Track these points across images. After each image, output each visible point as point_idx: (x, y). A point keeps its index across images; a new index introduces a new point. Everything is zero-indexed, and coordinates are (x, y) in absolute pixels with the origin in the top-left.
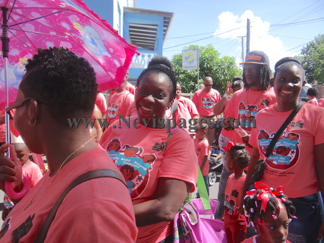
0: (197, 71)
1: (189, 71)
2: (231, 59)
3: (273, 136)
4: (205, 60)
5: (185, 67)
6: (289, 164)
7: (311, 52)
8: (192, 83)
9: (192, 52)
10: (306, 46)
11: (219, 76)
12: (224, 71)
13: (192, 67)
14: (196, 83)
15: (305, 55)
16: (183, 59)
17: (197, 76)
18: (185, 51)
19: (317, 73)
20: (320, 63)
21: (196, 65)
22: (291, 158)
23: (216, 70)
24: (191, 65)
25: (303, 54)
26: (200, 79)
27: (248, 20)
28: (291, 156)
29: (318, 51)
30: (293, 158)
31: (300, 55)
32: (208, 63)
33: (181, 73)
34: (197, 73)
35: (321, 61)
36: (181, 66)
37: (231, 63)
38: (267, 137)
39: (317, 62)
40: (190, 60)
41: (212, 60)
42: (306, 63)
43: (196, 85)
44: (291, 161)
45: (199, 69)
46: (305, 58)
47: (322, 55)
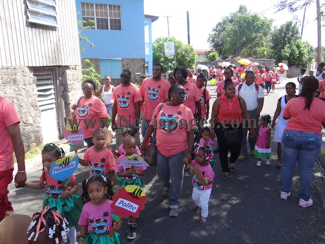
1: (168, 56)
5: (167, 53)
9: (171, 42)
13: (170, 53)
16: (165, 47)
19: (226, 48)
21: (173, 51)
27: (188, 12)
34: (173, 57)
35: (228, 39)
37: (192, 49)
45: (174, 54)
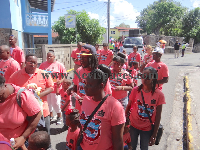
0: (75, 29)
1: (70, 29)
2: (97, 21)
3: (88, 118)
4: (80, 21)
5: (67, 26)
6: (94, 138)
7: (145, 14)
8: (72, 37)
9: (71, 16)
10: (143, 11)
11: (89, 32)
12: (93, 29)
13: (72, 26)
14: (75, 37)
15: (142, 16)
16: (66, 20)
17: (75, 32)
18: (67, 15)
19: (148, 27)
20: (149, 21)
21: (74, 25)
22: (95, 135)
23: (88, 28)
24: (71, 25)
25: (141, 15)
26: (77, 33)
28: (95, 134)
29: (148, 14)
30: (96, 135)
31: (140, 16)
32: (82, 24)
33: (65, 30)
34: (75, 30)
35: (150, 20)
36: (64, 25)
37: (97, 24)
38: (84, 119)
39: (148, 21)
40: (70, 21)
41: (84, 21)
42: (143, 21)
43: (75, 38)
44: (95, 137)
45: (76, 27)
46: (142, 18)
47: (150, 17)
